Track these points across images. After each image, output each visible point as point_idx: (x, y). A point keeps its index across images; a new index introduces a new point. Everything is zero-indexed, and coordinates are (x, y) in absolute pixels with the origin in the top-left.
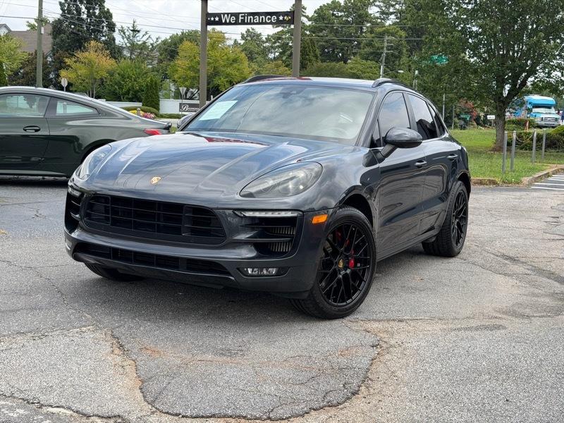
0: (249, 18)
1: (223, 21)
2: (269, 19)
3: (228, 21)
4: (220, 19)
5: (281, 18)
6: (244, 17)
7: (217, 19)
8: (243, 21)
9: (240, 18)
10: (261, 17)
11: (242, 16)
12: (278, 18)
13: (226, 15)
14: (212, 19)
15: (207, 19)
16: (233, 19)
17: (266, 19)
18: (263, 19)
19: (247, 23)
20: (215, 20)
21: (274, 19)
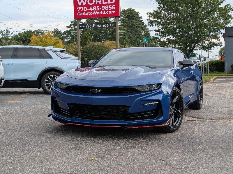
0: (97, 25)
3: (88, 27)
5: (110, 25)
6: (95, 25)
7: (84, 26)
8: (95, 27)
13: (87, 25)
14: (82, 26)
15: (80, 27)
16: (91, 26)
17: (104, 26)
18: (103, 26)
19: (97, 28)
20: (83, 27)
21: (107, 25)
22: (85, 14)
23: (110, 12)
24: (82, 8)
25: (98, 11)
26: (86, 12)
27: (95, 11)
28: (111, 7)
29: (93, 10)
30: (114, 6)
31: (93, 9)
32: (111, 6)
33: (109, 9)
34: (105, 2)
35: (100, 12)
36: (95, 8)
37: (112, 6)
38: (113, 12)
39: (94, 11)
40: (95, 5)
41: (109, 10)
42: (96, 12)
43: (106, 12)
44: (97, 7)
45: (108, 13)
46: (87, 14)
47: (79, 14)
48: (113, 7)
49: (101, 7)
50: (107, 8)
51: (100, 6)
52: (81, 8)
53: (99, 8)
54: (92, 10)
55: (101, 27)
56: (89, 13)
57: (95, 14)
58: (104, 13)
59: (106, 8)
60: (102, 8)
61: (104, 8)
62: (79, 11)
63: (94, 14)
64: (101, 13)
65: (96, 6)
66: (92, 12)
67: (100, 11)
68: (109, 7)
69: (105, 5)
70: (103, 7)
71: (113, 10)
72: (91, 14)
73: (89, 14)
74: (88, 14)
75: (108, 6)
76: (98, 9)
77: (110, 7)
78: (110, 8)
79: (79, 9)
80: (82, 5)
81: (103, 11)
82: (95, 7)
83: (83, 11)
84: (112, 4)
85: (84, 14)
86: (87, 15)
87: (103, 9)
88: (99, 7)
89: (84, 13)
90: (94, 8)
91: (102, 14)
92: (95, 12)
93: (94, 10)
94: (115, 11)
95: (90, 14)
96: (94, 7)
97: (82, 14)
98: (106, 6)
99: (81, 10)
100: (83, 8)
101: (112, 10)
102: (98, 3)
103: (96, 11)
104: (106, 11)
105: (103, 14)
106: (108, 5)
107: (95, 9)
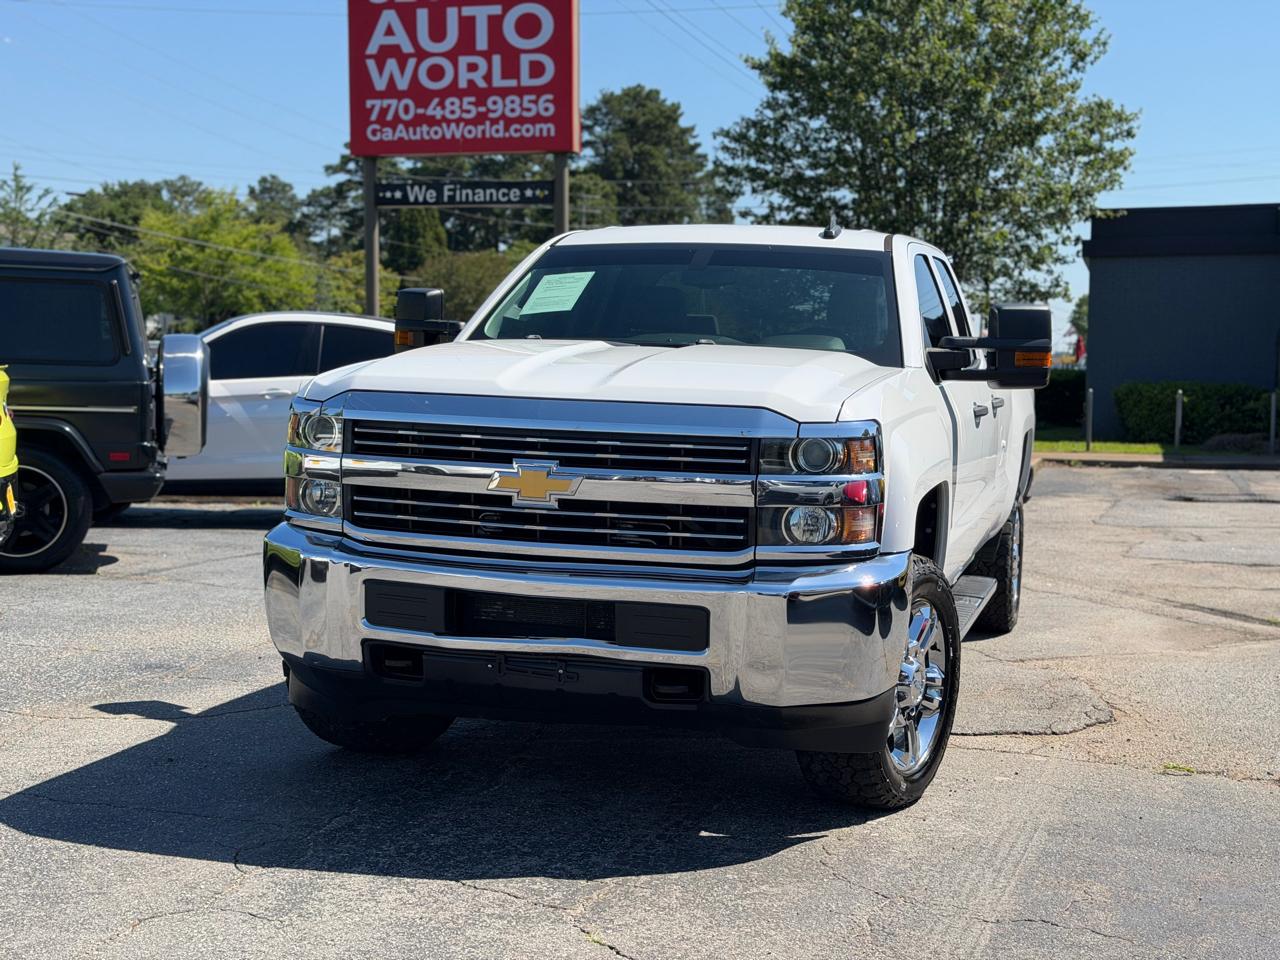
0: (464, 192)
1: (412, 199)
2: (504, 195)
3: (421, 199)
4: (405, 196)
5: (529, 193)
6: (454, 190)
7: (398, 195)
8: (452, 199)
9: (446, 193)
10: (488, 192)
11: (450, 190)
12: (523, 195)
13: (416, 188)
14: (388, 195)
15: (377, 197)
16: (431, 195)
17: (499, 195)
18: (491, 195)
19: (461, 202)
20: (393, 196)
21: (515, 194)
22: (404, 135)
23: (528, 130)
24: (389, 106)
25: (468, 122)
26: (407, 124)
27: (453, 121)
28: (532, 106)
29: (443, 117)
30: (547, 101)
31: (443, 108)
32: (533, 97)
33: (526, 114)
34: (505, 76)
35: (480, 128)
36: (456, 108)
37: (538, 97)
38: (545, 127)
39: (449, 122)
40: (453, 90)
41: (521, 120)
42: (458, 126)
43: (507, 129)
44: (466, 100)
45: (516, 131)
46: (415, 133)
47: (374, 132)
48: (542, 104)
49: (485, 105)
50: (513, 110)
51: (481, 95)
52: (386, 102)
53: (472, 108)
54: (438, 117)
55: (480, 203)
56: (425, 128)
57: (453, 136)
58: (497, 131)
59: (510, 106)
60: (489, 111)
61: (497, 106)
62: (374, 117)
63: (448, 136)
64: (484, 132)
65: (461, 94)
66: (438, 123)
67: (480, 119)
68: (526, 105)
69: (504, 93)
70: (495, 103)
71: (545, 120)
72: (436, 133)
73: (426, 137)
74: (418, 137)
75: (516, 99)
76: (468, 112)
77: (530, 101)
78: (529, 110)
79: (373, 107)
80: (392, 91)
81: (494, 122)
82: (456, 101)
83: (397, 118)
84: (538, 91)
85: (401, 132)
86: (413, 138)
87: (494, 111)
88: (476, 104)
89: (401, 127)
90: (449, 107)
91: (488, 135)
92: (453, 125)
93: (449, 116)
94: (551, 126)
95: (432, 133)
96: (448, 102)
97: (388, 135)
98: (509, 99)
99: (384, 111)
100: (394, 102)
101: (538, 119)
102: (471, 83)
103: (458, 121)
104: (509, 122)
105: (496, 135)
106: (521, 91)
107: (453, 112)
